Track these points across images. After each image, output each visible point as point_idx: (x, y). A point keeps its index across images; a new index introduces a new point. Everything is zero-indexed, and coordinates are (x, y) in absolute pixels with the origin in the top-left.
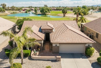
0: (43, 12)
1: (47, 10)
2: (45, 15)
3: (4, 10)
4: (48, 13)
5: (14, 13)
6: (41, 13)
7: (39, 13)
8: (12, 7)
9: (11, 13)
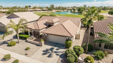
0: (80, 11)
1: (83, 10)
2: (82, 13)
3: (52, 9)
4: (84, 12)
5: (58, 11)
6: (78, 12)
7: (77, 12)
8: (59, 7)
9: (56, 12)
